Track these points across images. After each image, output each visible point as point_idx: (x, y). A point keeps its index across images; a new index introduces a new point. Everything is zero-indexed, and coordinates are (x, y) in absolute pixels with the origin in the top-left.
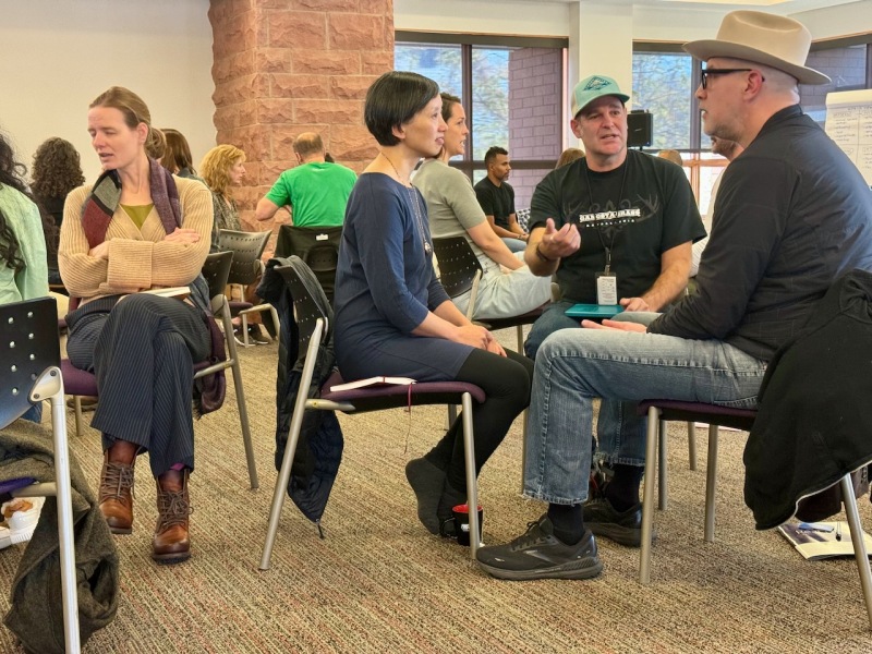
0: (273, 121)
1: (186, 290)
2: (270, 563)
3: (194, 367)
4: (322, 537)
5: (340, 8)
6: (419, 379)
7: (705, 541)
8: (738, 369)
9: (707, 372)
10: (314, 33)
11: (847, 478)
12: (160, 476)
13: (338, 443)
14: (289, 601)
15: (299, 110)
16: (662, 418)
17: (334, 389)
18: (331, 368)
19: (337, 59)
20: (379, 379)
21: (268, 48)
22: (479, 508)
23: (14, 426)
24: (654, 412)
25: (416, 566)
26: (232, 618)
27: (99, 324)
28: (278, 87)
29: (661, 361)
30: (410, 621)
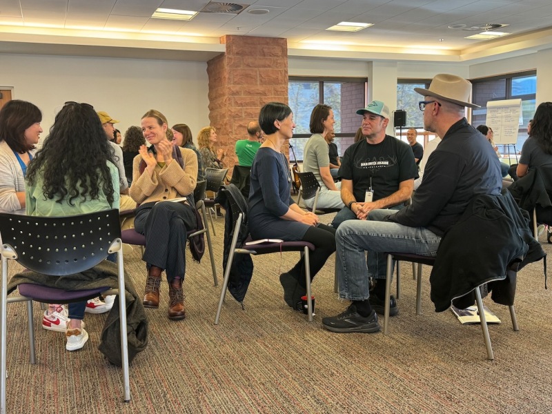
0: (234, 117)
1: (185, 199)
2: (219, 321)
3: (187, 233)
4: (243, 309)
5: (265, 66)
6: (285, 241)
7: (416, 314)
8: (428, 240)
9: (413, 241)
10: (252, 78)
11: (478, 289)
12: (171, 282)
13: (252, 267)
14: (225, 339)
15: (246, 112)
16: (394, 259)
17: (247, 244)
18: (248, 234)
19: (263, 89)
20: (266, 240)
21: (232, 85)
22: (312, 297)
23: (103, 263)
24: (390, 257)
25: (283, 324)
26: (200, 347)
27: (147, 214)
28: (236, 102)
29: (391, 236)
30: (278, 350)
